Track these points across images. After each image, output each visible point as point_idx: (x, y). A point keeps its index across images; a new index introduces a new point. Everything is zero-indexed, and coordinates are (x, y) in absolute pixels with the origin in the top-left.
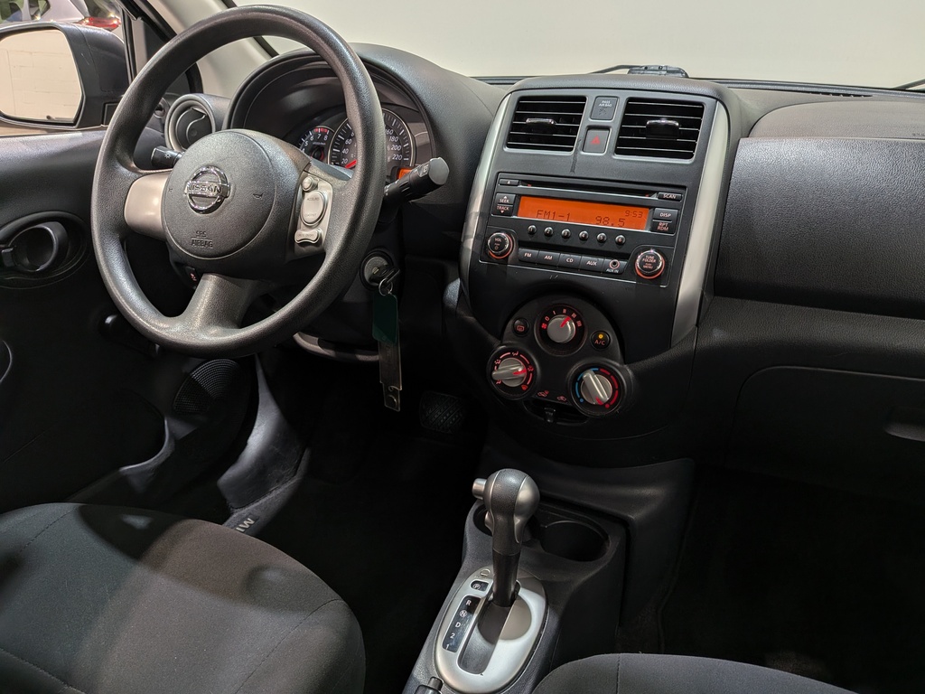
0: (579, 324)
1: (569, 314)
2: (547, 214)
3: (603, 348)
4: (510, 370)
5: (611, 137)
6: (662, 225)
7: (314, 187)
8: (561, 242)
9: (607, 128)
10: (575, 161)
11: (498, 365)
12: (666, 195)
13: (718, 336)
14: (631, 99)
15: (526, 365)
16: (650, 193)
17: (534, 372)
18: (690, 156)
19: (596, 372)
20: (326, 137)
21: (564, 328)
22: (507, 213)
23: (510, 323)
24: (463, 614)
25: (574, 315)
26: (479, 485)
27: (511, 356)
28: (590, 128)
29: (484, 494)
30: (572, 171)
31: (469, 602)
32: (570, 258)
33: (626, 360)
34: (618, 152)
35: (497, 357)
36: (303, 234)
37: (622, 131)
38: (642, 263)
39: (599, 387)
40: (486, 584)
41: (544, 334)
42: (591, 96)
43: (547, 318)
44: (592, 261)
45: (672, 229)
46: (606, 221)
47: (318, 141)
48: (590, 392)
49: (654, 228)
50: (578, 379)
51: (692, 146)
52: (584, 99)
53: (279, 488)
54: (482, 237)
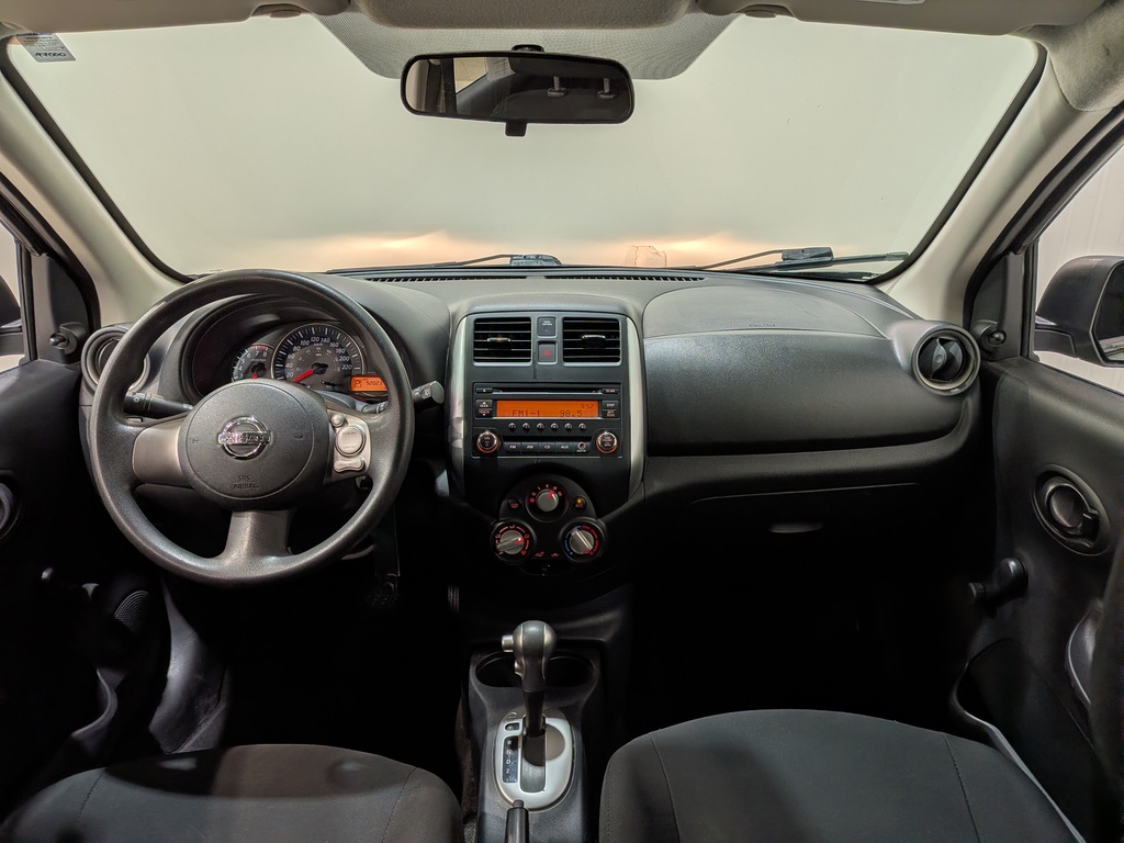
0: (560, 494)
1: (550, 487)
2: (521, 413)
3: (583, 510)
4: (510, 541)
5: (558, 349)
6: (610, 413)
7: (345, 422)
8: (538, 434)
9: (554, 343)
10: (535, 369)
11: (499, 539)
12: (608, 391)
13: (657, 486)
14: (565, 319)
15: (523, 535)
16: (596, 390)
17: (531, 538)
18: (617, 360)
19: (579, 529)
20: (265, 354)
21: (549, 499)
22: (488, 416)
23: (504, 503)
24: (509, 752)
25: (555, 488)
26: (507, 639)
27: (509, 529)
28: (541, 343)
29: (514, 646)
30: (535, 377)
31: (509, 742)
32: (548, 445)
33: (599, 515)
34: (566, 360)
35: (497, 532)
36: (340, 464)
37: (565, 344)
38: (603, 443)
39: (584, 541)
40: (518, 724)
41: (535, 507)
42: (534, 317)
43: (534, 494)
44: (564, 446)
45: (617, 415)
46: (568, 414)
47: (257, 357)
48: (578, 544)
49: (604, 415)
50: (567, 537)
51: (618, 352)
52: (529, 319)
53: (208, 719)
54: (471, 438)
